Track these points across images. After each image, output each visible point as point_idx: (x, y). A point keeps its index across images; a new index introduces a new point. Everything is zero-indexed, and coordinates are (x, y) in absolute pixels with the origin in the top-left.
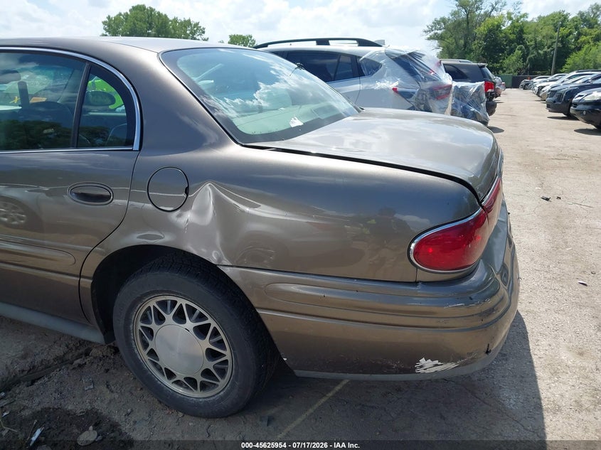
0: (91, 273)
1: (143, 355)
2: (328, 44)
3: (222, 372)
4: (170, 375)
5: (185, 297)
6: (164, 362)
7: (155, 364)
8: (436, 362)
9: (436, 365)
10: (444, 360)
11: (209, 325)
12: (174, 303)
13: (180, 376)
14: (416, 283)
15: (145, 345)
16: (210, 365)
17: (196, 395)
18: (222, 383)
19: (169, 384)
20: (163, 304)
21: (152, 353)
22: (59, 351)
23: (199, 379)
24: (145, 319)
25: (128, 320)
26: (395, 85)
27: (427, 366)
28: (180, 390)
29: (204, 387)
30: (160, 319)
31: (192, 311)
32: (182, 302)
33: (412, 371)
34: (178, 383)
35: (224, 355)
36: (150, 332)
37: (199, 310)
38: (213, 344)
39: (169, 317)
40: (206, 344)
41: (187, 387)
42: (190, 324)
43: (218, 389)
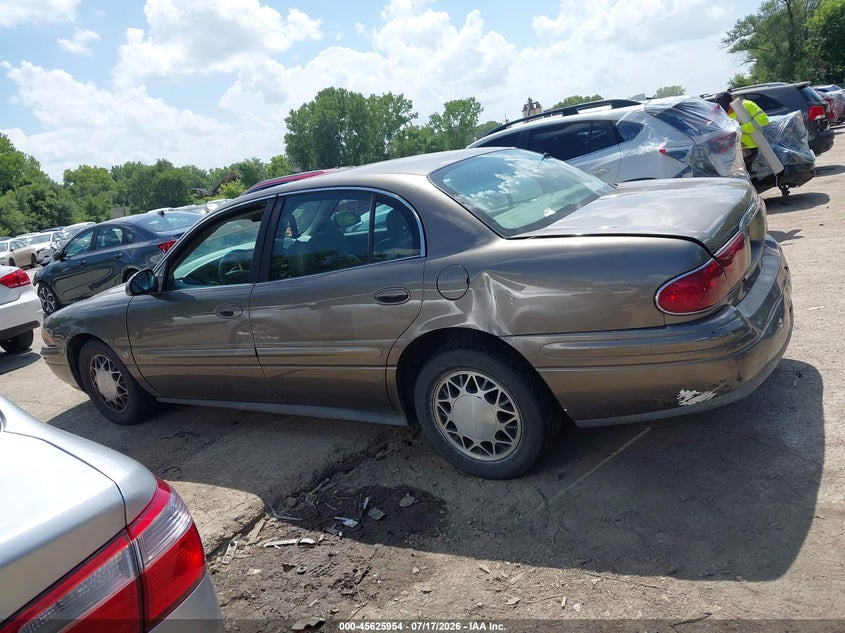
0: (396, 363)
1: (443, 429)
2: (577, 113)
3: (513, 433)
4: (468, 442)
5: (474, 369)
6: (461, 433)
7: (453, 436)
8: (694, 392)
9: (695, 395)
10: (702, 389)
11: (497, 391)
12: (465, 377)
13: (477, 443)
14: (665, 326)
15: (444, 419)
16: (502, 427)
17: (493, 458)
18: (514, 443)
19: (467, 452)
20: (456, 379)
21: (451, 426)
23: (494, 441)
24: (442, 395)
25: (428, 399)
26: (661, 146)
27: (689, 398)
28: (478, 457)
29: (499, 450)
30: (455, 393)
31: (481, 381)
32: (472, 374)
33: (675, 404)
34: (475, 450)
35: (513, 416)
36: (448, 406)
37: (487, 379)
38: (502, 407)
39: (463, 389)
40: (497, 408)
41: (484, 453)
42: (481, 393)
43: (511, 449)
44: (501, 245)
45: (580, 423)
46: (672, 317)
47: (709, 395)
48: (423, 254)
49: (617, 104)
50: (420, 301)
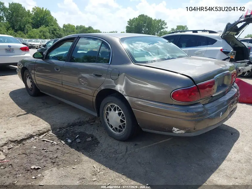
0: (96, 96)
1: (106, 120)
3: (124, 127)
4: (112, 127)
6: (110, 123)
7: (109, 123)
8: (178, 129)
9: (178, 130)
10: (181, 129)
11: (122, 112)
12: (114, 105)
13: (114, 127)
14: (172, 104)
15: (107, 117)
16: (121, 124)
17: (117, 133)
18: (124, 130)
19: (111, 129)
20: (112, 106)
21: (108, 120)
22: (87, 119)
23: (118, 128)
24: (107, 110)
25: (103, 110)
27: (176, 130)
29: (120, 131)
30: (111, 110)
31: (118, 108)
32: (116, 105)
33: (172, 131)
34: (113, 129)
35: (125, 122)
36: (108, 113)
37: (120, 108)
38: (122, 118)
39: (113, 109)
40: (120, 118)
41: (115, 131)
42: (117, 112)
43: (122, 132)
44: (132, 65)
45: (143, 130)
46: (175, 102)
47: (183, 132)
48: (110, 63)
49: (211, 32)
50: (104, 78)
